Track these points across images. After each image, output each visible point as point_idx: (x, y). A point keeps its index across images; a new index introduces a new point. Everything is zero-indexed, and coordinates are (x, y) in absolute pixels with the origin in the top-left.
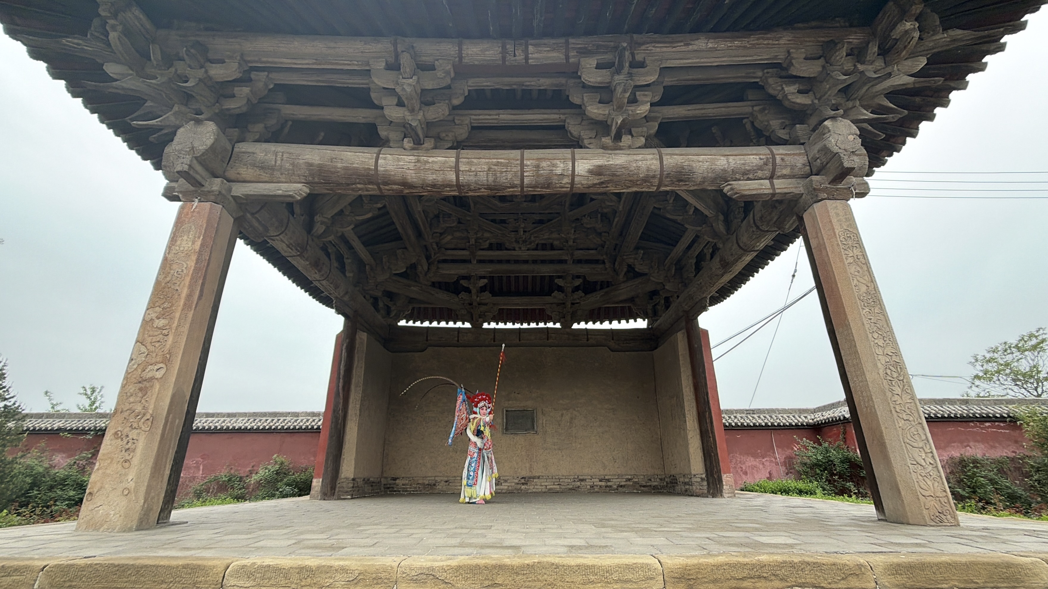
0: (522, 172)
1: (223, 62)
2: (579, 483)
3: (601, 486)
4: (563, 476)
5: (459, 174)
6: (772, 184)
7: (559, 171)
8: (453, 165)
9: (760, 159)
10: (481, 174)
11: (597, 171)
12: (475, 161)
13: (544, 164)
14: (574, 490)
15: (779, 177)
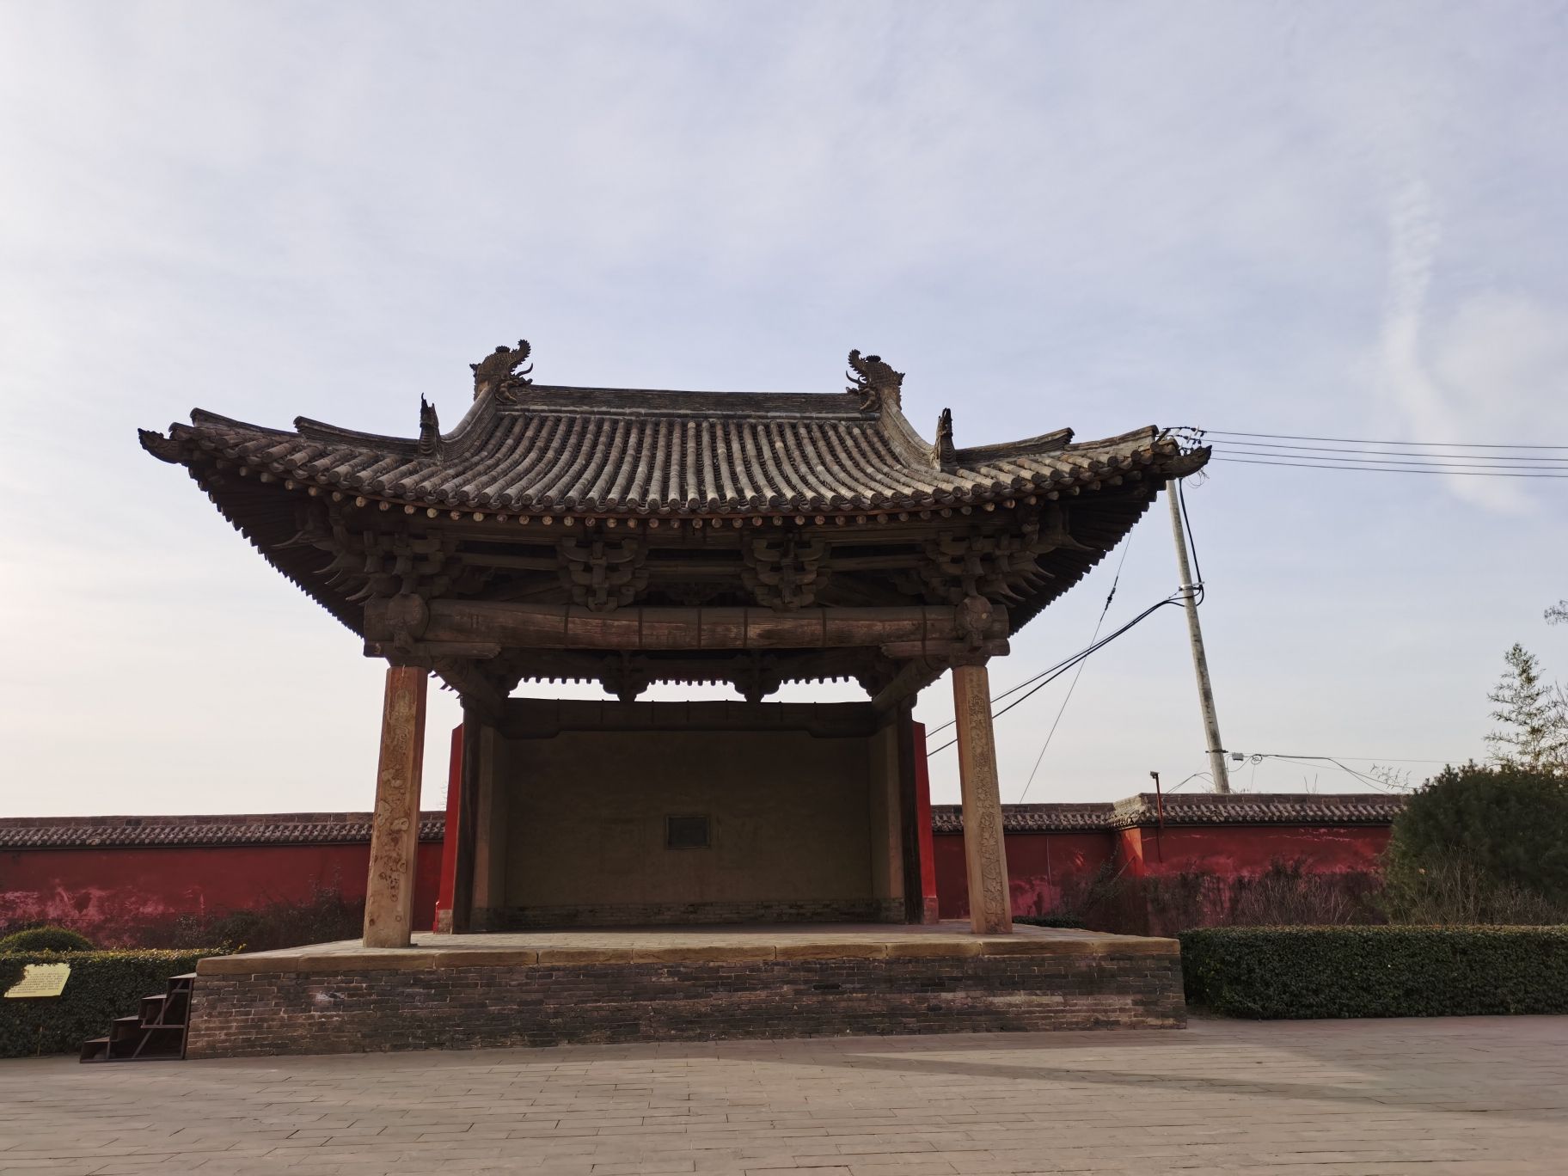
0: (700, 635)
1: (424, 537)
2: (762, 911)
3: (791, 914)
4: (743, 902)
5: (642, 637)
6: (924, 646)
7: (733, 635)
8: (637, 628)
9: (913, 625)
10: (662, 637)
11: (766, 635)
12: (656, 625)
13: (720, 629)
15: (930, 639)
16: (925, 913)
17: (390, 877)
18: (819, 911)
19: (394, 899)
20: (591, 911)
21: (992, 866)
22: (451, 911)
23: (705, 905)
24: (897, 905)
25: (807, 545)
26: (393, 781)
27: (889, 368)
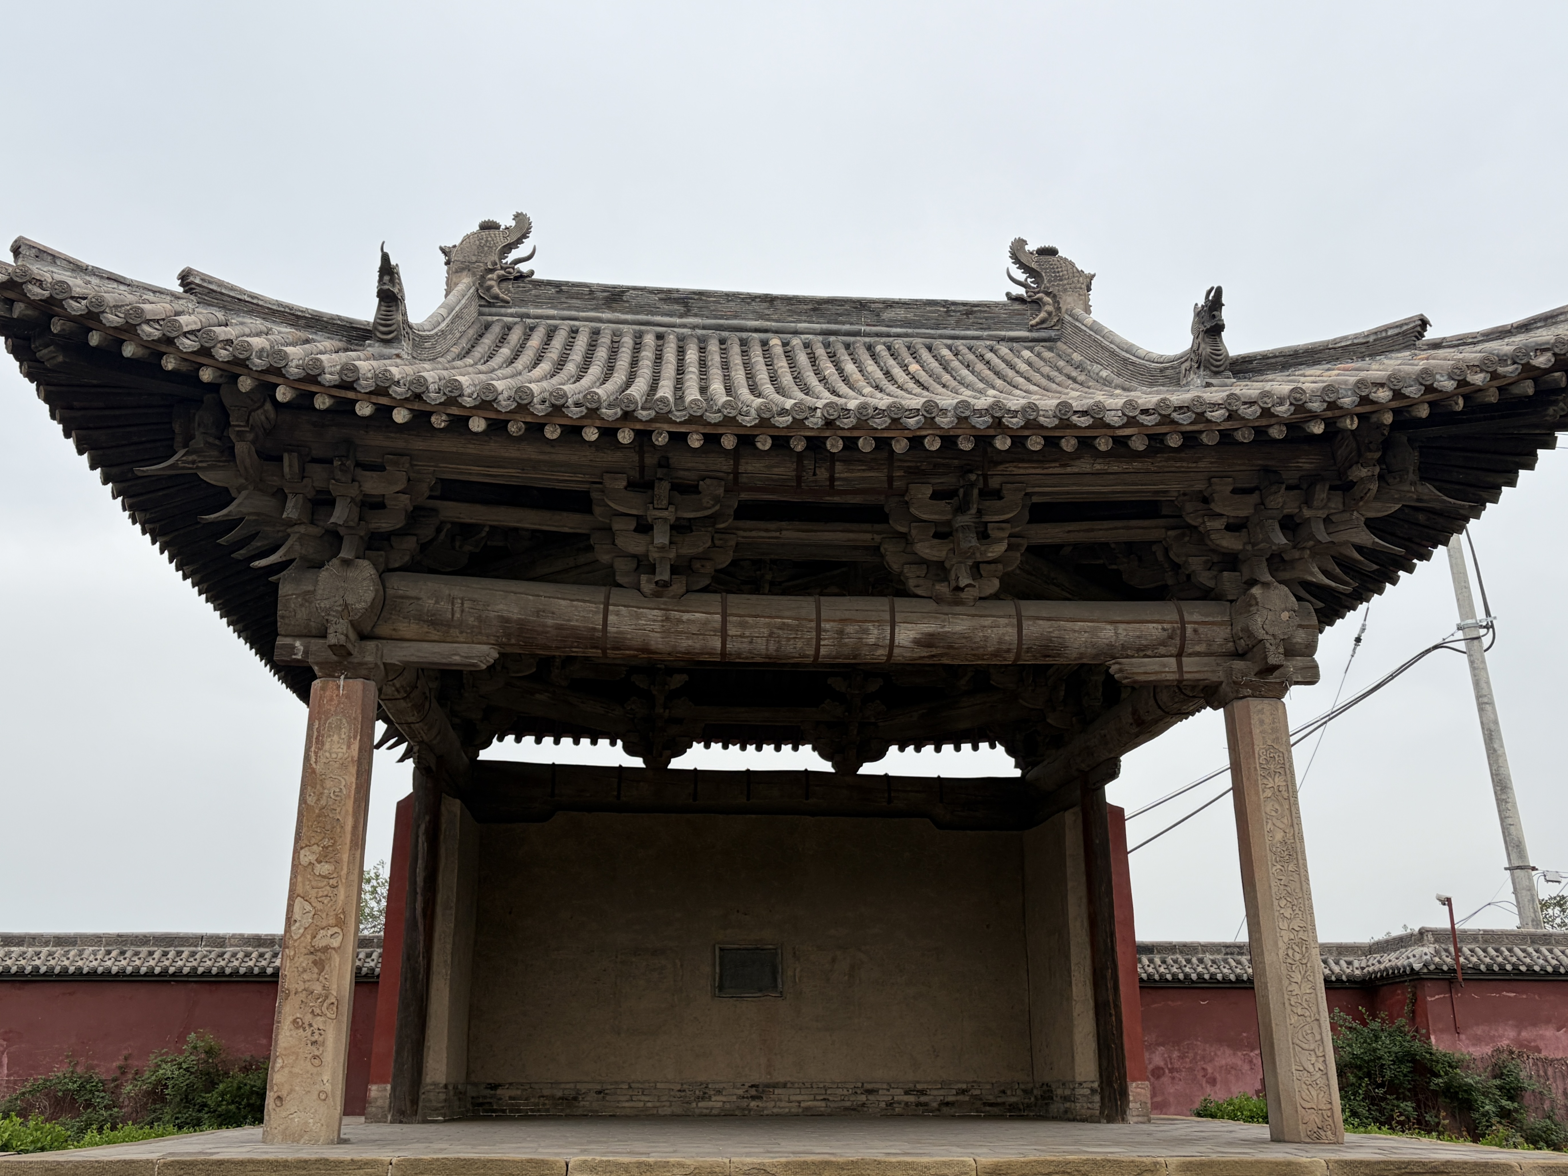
0: (819, 639)
1: (380, 468)
2: (863, 1098)
3: (907, 1104)
4: (833, 1083)
5: (726, 640)
6: (1180, 665)
7: (871, 640)
8: (718, 625)
9: (1164, 629)
10: (759, 640)
11: (927, 641)
12: (750, 620)
13: (850, 629)
14: (854, 1110)
15: (1190, 655)
16: (1131, 1105)
17: (310, 1025)
18: (951, 1099)
19: (317, 1062)
20: (599, 1092)
21: (1307, 1027)
22: (389, 1087)
23: (775, 1086)
24: (1088, 1092)
25: (997, 494)
26: (319, 866)
27: (1072, 265)
